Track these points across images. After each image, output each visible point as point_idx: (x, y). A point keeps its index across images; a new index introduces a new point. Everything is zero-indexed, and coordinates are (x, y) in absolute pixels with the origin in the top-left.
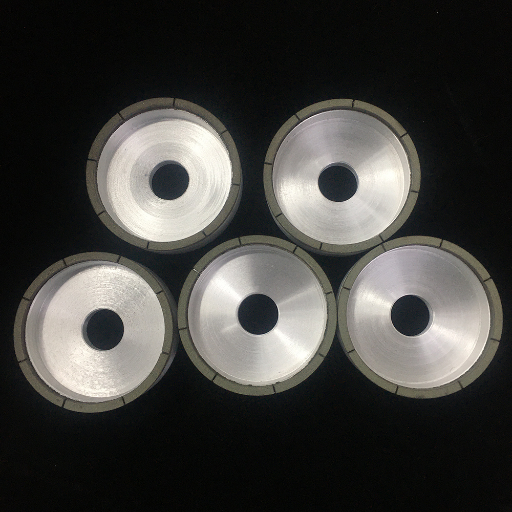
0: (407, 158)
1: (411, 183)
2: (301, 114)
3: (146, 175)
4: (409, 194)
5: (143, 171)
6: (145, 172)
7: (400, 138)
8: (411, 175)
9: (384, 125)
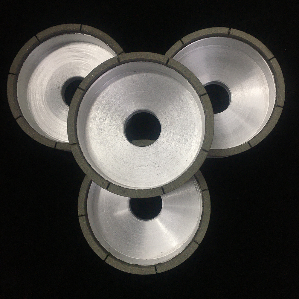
0: (273, 78)
1: (276, 99)
2: (185, 39)
3: (59, 88)
4: (274, 108)
5: (57, 84)
6: (58, 85)
7: (268, 61)
8: (277, 93)
9: (255, 50)
